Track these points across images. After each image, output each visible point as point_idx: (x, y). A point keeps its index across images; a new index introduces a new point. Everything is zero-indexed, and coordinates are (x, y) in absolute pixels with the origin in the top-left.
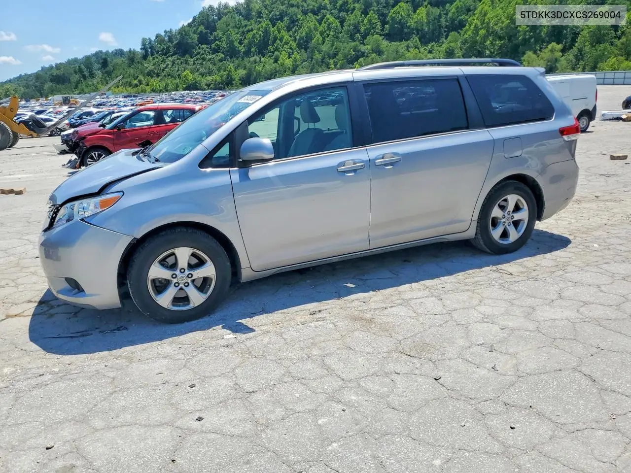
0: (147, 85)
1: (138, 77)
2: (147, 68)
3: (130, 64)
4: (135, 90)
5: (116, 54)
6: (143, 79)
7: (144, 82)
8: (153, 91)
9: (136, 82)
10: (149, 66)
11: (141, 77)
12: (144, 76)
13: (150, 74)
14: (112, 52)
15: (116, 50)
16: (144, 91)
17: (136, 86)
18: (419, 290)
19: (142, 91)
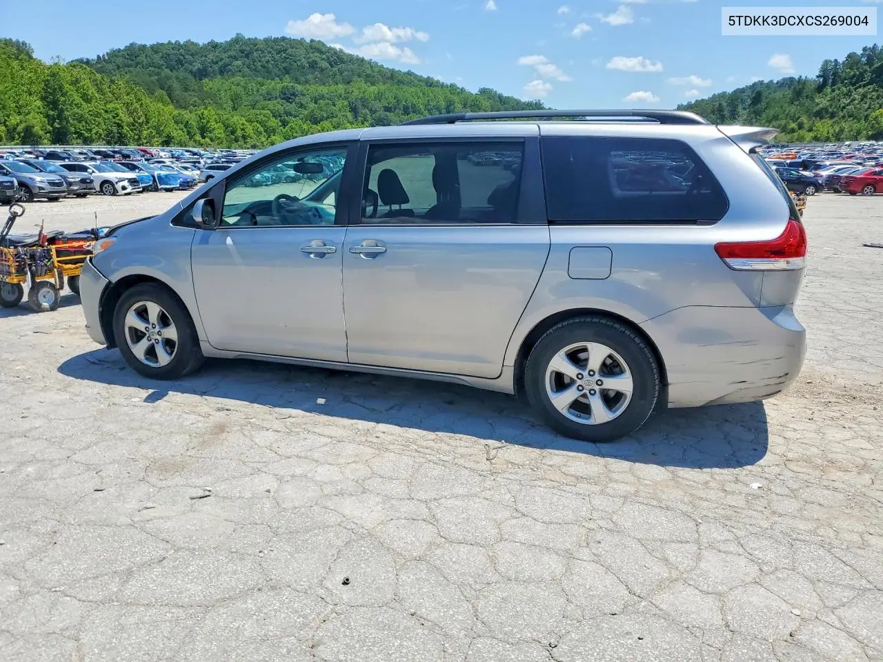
0: (810, 130)
1: (799, 117)
2: (818, 104)
3: (794, 99)
4: (789, 136)
5: (782, 84)
6: (805, 121)
7: (806, 126)
8: (816, 139)
9: (794, 125)
10: (822, 101)
11: (804, 119)
12: (809, 116)
13: (820, 114)
14: (777, 83)
15: (784, 79)
16: (801, 139)
17: (793, 131)
18: (344, 427)
19: (797, 140)
